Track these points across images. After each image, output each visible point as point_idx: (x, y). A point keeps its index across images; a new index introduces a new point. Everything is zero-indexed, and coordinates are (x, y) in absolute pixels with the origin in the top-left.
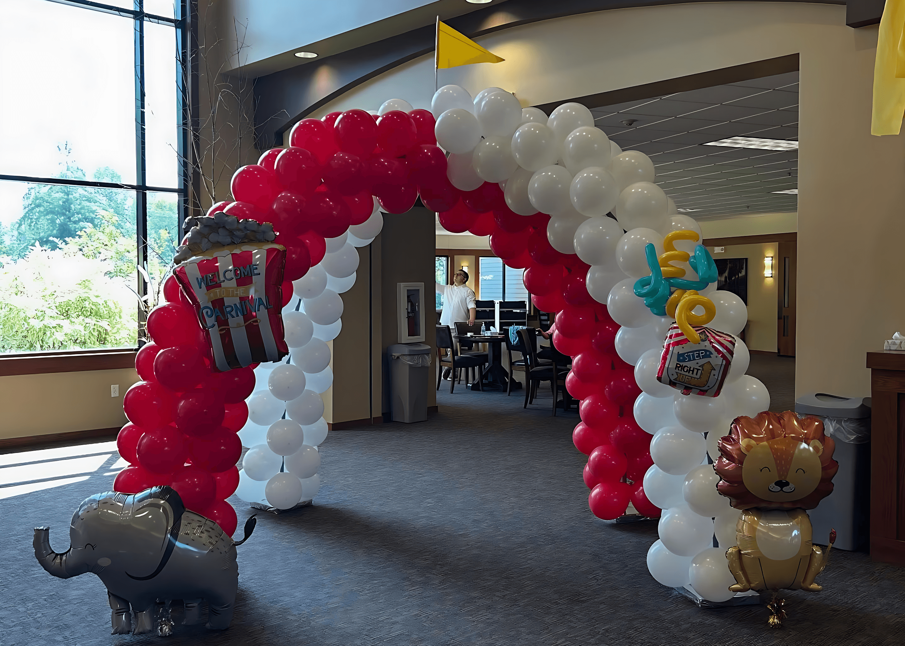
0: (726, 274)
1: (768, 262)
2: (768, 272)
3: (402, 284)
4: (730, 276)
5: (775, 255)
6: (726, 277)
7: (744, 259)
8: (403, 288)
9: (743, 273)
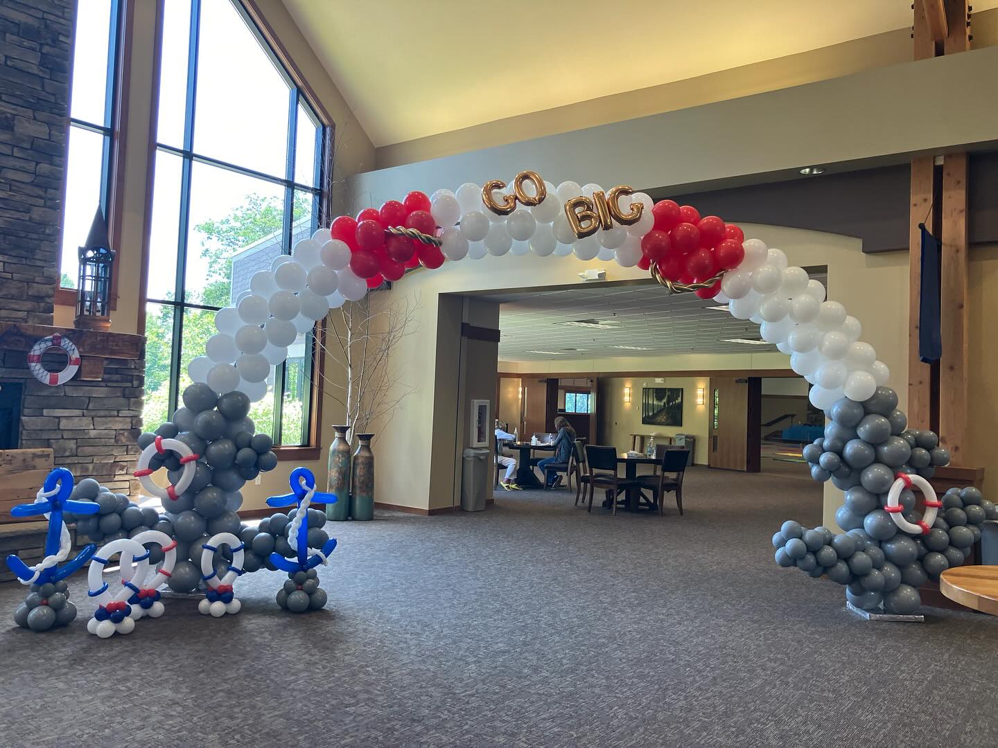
0: (665, 400)
1: (700, 392)
2: (700, 401)
3: (476, 401)
4: (668, 402)
5: (706, 386)
6: (665, 403)
7: (679, 389)
8: (476, 403)
9: (680, 400)
